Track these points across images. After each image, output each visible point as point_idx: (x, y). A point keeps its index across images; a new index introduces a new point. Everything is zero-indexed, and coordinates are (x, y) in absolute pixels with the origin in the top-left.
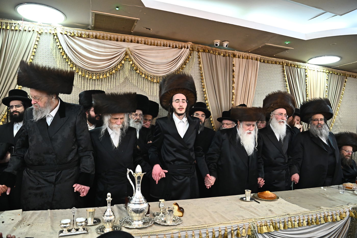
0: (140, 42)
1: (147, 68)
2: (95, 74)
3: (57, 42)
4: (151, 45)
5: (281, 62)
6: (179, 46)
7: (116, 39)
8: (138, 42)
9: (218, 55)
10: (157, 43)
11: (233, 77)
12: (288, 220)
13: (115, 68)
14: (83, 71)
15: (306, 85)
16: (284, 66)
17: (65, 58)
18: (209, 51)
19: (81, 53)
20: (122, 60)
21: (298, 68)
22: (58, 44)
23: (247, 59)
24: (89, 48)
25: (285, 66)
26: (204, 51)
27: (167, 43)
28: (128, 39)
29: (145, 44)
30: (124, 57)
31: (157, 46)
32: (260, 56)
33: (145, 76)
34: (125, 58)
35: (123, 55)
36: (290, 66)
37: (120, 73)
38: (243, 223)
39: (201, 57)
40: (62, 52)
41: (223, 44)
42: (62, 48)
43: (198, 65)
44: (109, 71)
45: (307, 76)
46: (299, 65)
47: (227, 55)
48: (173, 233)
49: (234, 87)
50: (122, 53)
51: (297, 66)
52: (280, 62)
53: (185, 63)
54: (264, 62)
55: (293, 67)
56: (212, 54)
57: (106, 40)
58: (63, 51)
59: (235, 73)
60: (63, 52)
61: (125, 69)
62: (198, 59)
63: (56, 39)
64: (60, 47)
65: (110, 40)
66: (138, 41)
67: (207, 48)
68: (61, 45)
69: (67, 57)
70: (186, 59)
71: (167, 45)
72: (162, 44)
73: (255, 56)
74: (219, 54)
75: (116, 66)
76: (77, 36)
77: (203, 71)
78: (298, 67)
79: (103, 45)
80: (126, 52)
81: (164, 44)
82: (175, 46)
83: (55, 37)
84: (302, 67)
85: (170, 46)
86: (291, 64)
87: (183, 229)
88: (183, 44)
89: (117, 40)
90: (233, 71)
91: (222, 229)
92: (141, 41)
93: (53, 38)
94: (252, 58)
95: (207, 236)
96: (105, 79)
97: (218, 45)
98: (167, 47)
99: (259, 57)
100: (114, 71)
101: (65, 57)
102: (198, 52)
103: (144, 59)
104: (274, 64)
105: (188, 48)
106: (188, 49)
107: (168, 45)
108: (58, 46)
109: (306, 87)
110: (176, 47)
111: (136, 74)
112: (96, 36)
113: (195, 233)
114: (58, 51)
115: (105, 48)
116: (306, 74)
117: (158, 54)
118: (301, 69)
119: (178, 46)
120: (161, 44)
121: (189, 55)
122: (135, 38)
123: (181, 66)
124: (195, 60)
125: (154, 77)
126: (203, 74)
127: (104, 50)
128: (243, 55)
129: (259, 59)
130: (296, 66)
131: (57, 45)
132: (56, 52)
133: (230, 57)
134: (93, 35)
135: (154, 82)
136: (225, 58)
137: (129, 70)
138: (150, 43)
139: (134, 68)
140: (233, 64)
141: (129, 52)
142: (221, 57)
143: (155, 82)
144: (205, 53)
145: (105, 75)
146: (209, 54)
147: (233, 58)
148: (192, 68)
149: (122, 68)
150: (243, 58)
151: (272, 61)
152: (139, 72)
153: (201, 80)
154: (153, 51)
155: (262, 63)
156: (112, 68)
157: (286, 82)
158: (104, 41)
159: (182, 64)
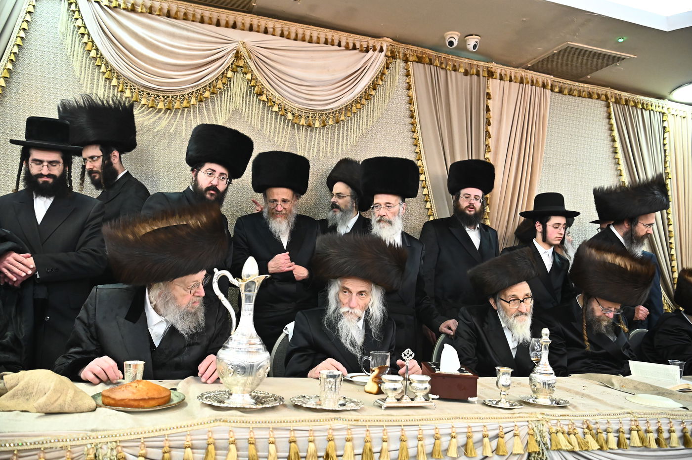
0: (270, 30)
1: (285, 91)
2: (163, 97)
3: (77, 19)
4: (295, 39)
5: (602, 95)
6: (361, 46)
7: (215, 21)
8: (266, 32)
9: (453, 72)
10: (311, 37)
11: (488, 123)
12: (629, 427)
13: (210, 87)
14: (135, 89)
15: (665, 151)
16: (609, 103)
17: (93, 57)
18: (430, 60)
19: (132, 48)
20: (227, 70)
21: (643, 110)
22: (79, 23)
23: (521, 82)
24: (151, 37)
25: (611, 104)
26: (420, 60)
27: (333, 36)
28: (243, 24)
29: (282, 35)
30: (232, 64)
31: (310, 42)
32: (552, 77)
33: (279, 108)
34: (234, 66)
35: (229, 59)
36: (624, 105)
37: (221, 100)
38: (512, 420)
39: (411, 72)
40: (86, 43)
41: (466, 41)
42: (89, 33)
43: (405, 92)
44: (196, 93)
45: (667, 129)
46: (647, 104)
47: (473, 72)
48: (333, 428)
49: (489, 147)
50: (228, 53)
51: (643, 104)
52: (600, 93)
53: (374, 86)
54: (561, 92)
55: (632, 106)
56: (439, 67)
57: (193, 21)
58: (90, 40)
59: (491, 113)
60: (90, 44)
61: (234, 90)
62: (405, 77)
63: (74, 12)
64: (82, 30)
65: (202, 21)
66: (266, 28)
67: (426, 54)
68: (85, 27)
69: (98, 56)
70: (377, 77)
71: (333, 40)
72: (323, 40)
73: (541, 77)
74: (455, 69)
75: (213, 81)
76: (124, 9)
77: (415, 107)
78: (644, 109)
79: (185, 33)
80: (237, 52)
81: (326, 39)
82: (351, 46)
83: (73, 7)
84: (653, 108)
85: (339, 45)
86: (627, 102)
87: (358, 421)
88: (371, 42)
89: (218, 24)
90: (488, 109)
91: (458, 430)
92: (274, 29)
93: (68, 10)
94: (532, 81)
95: (419, 446)
96: (186, 109)
97: (456, 43)
98: (333, 45)
99: (549, 79)
100: (207, 94)
101: (93, 53)
102: (406, 61)
103: (279, 71)
104: (585, 97)
105: (381, 50)
106: (383, 54)
107: (336, 42)
108: (79, 27)
109: (665, 156)
110: (354, 48)
111: (259, 103)
112: (169, 11)
113: (389, 434)
114: (77, 40)
115: (188, 39)
116: (665, 124)
117: (312, 61)
118: (652, 112)
119: (358, 46)
120: (318, 38)
121: (384, 67)
122: (259, 22)
123: (366, 92)
124: (397, 81)
125: (300, 113)
126: (416, 114)
127: (185, 44)
128: (511, 74)
129: (550, 85)
130: (640, 106)
131: (76, 25)
132: (72, 40)
133: (481, 77)
134: (161, 10)
135: (301, 123)
136: (468, 77)
137: (243, 94)
138: (293, 36)
139: (254, 90)
140: (488, 93)
141: (244, 53)
142: (460, 76)
143: (303, 125)
144: (421, 65)
145: (185, 102)
146: (432, 66)
147: (488, 79)
148: (389, 97)
149: (227, 87)
150: (511, 80)
151: (582, 90)
152: (266, 100)
153: (411, 126)
154: (300, 52)
155: (557, 94)
156: (204, 85)
157: (614, 140)
158: (186, 23)
159: (366, 88)
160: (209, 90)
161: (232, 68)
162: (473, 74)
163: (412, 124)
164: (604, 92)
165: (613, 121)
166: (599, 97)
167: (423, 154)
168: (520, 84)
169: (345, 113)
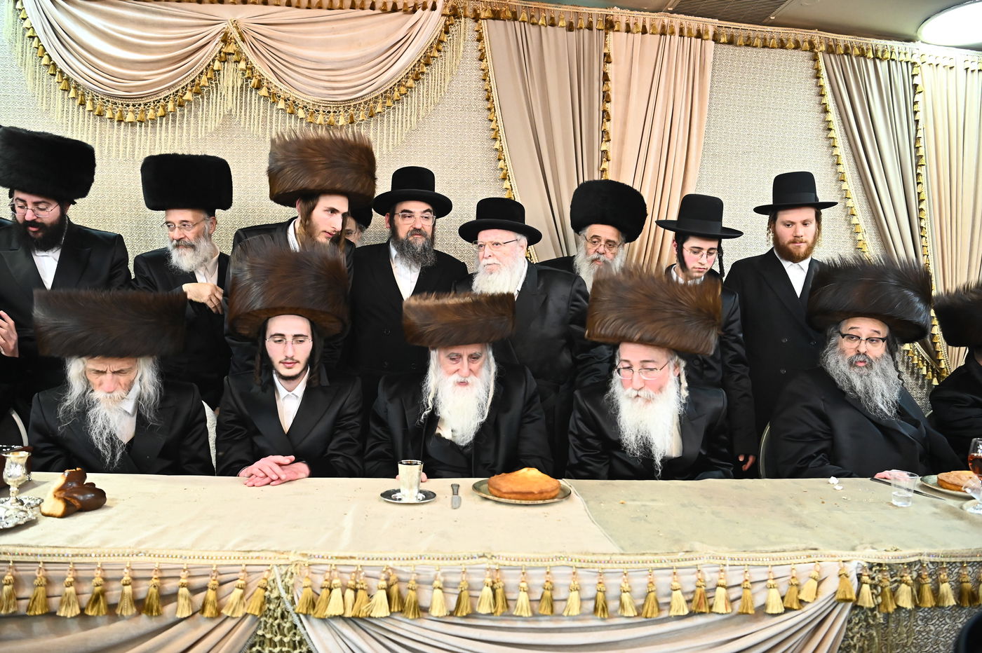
1: (296, 79)
2: (134, 105)
3: (24, 19)
4: (308, 7)
5: (803, 41)
6: (405, 5)
8: (266, 2)
9: (549, 27)
11: (606, 98)
13: (191, 86)
14: (98, 99)
15: (917, 122)
16: (816, 54)
17: (46, 65)
18: (514, 13)
19: (89, 47)
20: (214, 60)
21: (878, 61)
22: (27, 23)
23: (663, 33)
24: (110, 28)
25: (820, 55)
26: (497, 16)
29: (289, 4)
30: (220, 52)
31: (330, 8)
32: (715, 21)
33: (287, 104)
34: (222, 54)
35: (216, 45)
36: (843, 55)
37: (208, 101)
39: (485, 34)
40: (38, 49)
43: (476, 64)
44: (176, 95)
45: (920, 89)
46: (883, 51)
47: (581, 24)
49: (608, 134)
50: (214, 38)
51: (876, 52)
52: (799, 39)
53: (427, 60)
54: (731, 42)
55: (857, 56)
56: (528, 23)
58: (41, 43)
59: (612, 84)
60: (41, 48)
61: (225, 87)
62: (476, 43)
63: (20, 11)
64: (30, 33)
67: (508, 6)
69: (51, 63)
70: (430, 47)
71: (363, 2)
72: (348, 3)
73: (695, 22)
74: (553, 23)
75: (196, 78)
77: (493, 83)
78: (878, 58)
79: (158, 18)
80: (226, 34)
82: (389, 7)
83: (19, 5)
84: (895, 56)
85: (373, 7)
86: (848, 50)
89: (200, 1)
90: (606, 78)
94: (681, 30)
96: (164, 119)
98: (363, 9)
99: (710, 25)
100: (188, 96)
101: (45, 60)
102: (476, 18)
104: (773, 48)
105: (434, 8)
106: (438, 12)
107: (368, 4)
108: (27, 29)
110: (395, 9)
111: (260, 100)
114: (28, 45)
115: (165, 26)
116: (917, 80)
117: (334, 34)
118: (893, 63)
119: (400, 6)
121: (441, 31)
123: (414, 70)
124: (462, 49)
125: (317, 108)
126: (494, 94)
127: (159, 33)
128: (644, 22)
129: (711, 33)
130: (871, 55)
131: (25, 25)
133: (595, 30)
135: (318, 122)
136: (574, 33)
137: (237, 91)
139: (250, 82)
140: (605, 54)
141: (235, 35)
142: (561, 32)
144: (499, 23)
145: (161, 108)
146: (517, 23)
147: (606, 34)
148: (451, 73)
149: (216, 84)
150: (644, 31)
151: (768, 37)
152: (267, 94)
153: (487, 113)
154: (316, 25)
155: (727, 46)
156: (185, 84)
157: (826, 111)
158: (160, 5)
159: (414, 63)
160: (191, 90)
161: (221, 57)
162: (581, 28)
163: (489, 109)
164: (808, 38)
165: (824, 81)
166: (797, 46)
167: (506, 152)
168: (661, 35)
169: (384, 103)
